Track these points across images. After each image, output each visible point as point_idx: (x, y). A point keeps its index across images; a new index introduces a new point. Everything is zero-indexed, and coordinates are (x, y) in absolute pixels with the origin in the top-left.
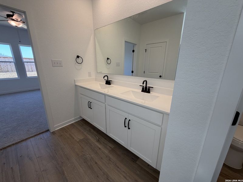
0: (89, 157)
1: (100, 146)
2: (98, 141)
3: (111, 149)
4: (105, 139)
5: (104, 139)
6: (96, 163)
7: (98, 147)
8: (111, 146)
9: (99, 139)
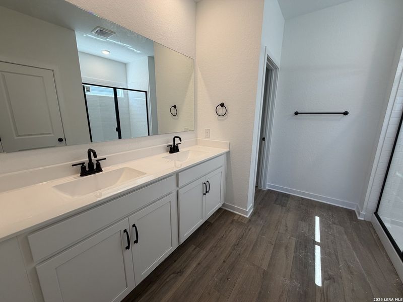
0: (217, 276)
1: (194, 265)
2: (180, 272)
3: (198, 248)
4: (175, 261)
5: (175, 263)
6: (224, 262)
7: (196, 267)
8: (192, 249)
9: (174, 273)
